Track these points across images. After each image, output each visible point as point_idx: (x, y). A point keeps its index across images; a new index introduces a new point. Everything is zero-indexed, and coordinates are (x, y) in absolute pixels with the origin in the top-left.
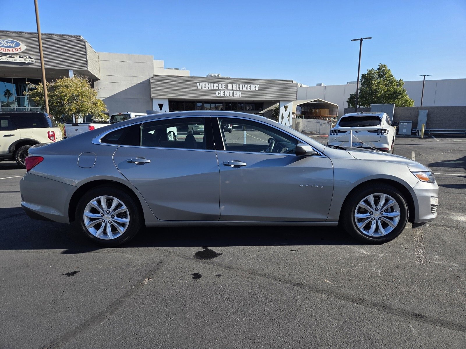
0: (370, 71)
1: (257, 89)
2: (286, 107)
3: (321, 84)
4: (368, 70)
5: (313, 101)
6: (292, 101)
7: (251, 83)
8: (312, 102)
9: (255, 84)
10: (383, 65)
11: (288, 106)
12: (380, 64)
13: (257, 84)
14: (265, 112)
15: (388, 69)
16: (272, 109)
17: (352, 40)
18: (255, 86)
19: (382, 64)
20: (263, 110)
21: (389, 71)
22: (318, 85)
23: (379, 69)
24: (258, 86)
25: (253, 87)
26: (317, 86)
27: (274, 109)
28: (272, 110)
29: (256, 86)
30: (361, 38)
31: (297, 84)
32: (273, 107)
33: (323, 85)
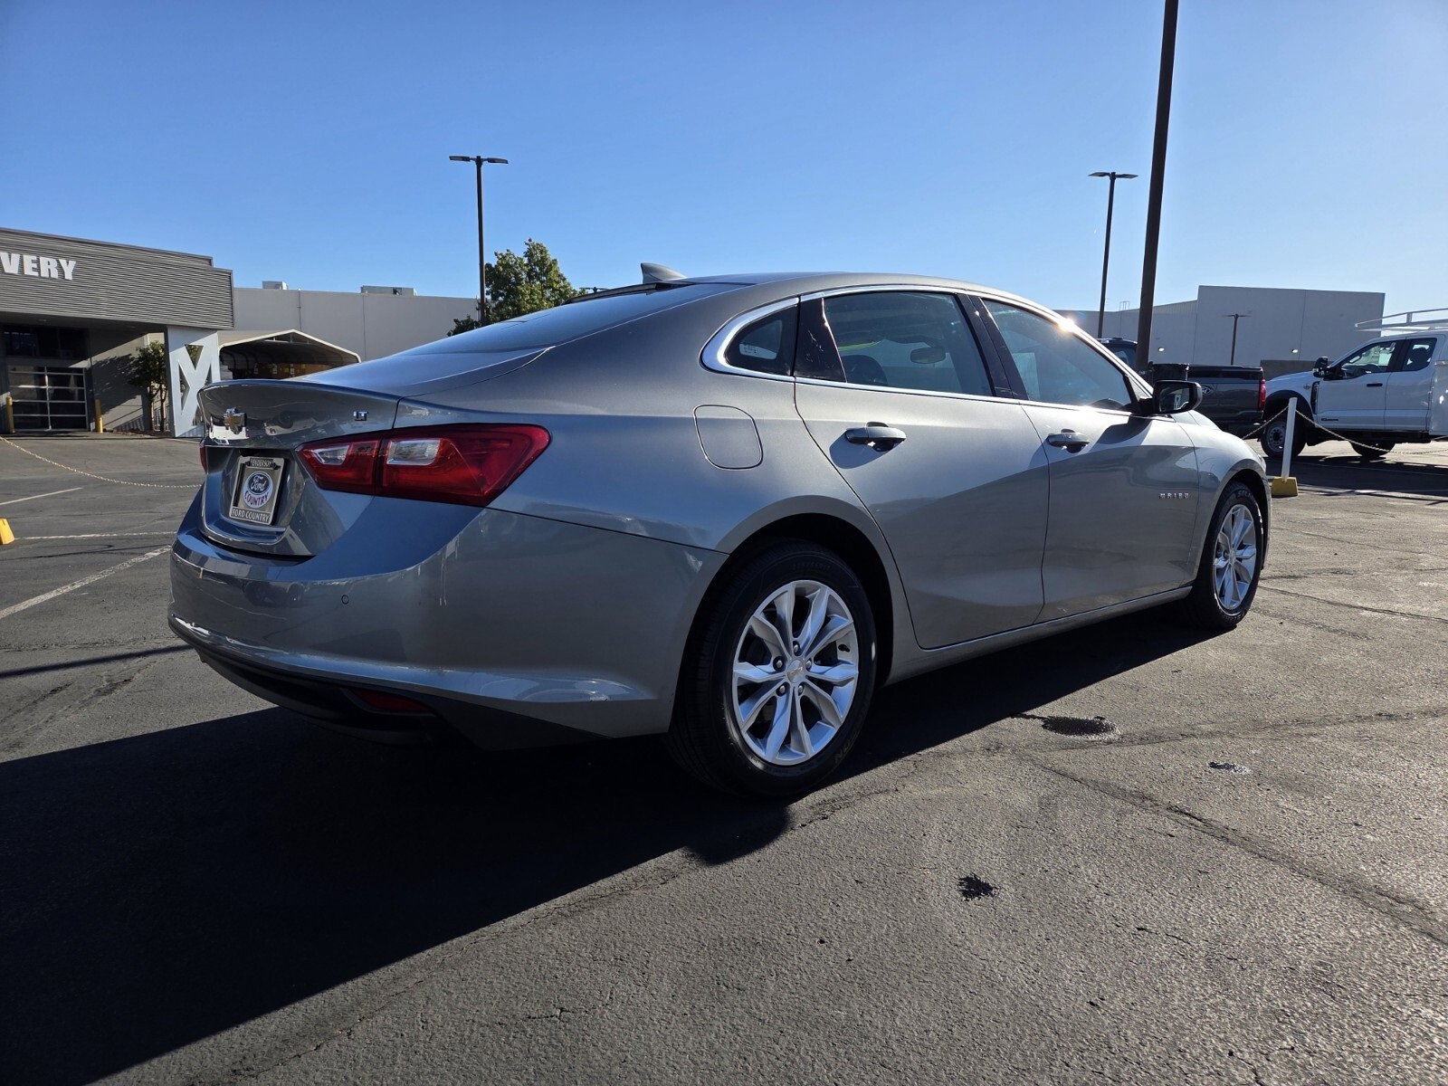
0: (504, 258)
1: (69, 276)
2: (194, 353)
3: (279, 285)
4: (496, 254)
5: (277, 338)
6: (215, 330)
7: (39, 251)
8: (272, 338)
9: (56, 254)
10: (538, 244)
11: (201, 347)
12: (530, 240)
13: (68, 255)
14: (98, 364)
15: (552, 258)
16: (127, 356)
17: (451, 158)
18: (58, 262)
19: (535, 241)
20: (85, 359)
21: (555, 262)
22: (266, 284)
23: (529, 255)
24: (73, 263)
25: (48, 266)
26: (264, 287)
27: (136, 355)
28: (126, 359)
29: (63, 262)
30: (479, 157)
31: (230, 274)
32: (130, 349)
33: (285, 288)
